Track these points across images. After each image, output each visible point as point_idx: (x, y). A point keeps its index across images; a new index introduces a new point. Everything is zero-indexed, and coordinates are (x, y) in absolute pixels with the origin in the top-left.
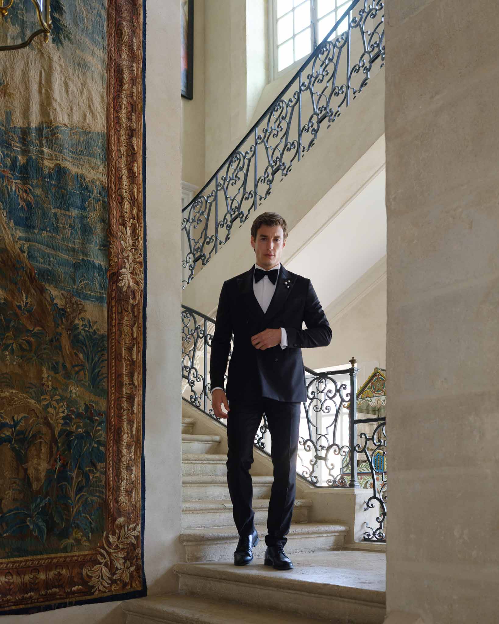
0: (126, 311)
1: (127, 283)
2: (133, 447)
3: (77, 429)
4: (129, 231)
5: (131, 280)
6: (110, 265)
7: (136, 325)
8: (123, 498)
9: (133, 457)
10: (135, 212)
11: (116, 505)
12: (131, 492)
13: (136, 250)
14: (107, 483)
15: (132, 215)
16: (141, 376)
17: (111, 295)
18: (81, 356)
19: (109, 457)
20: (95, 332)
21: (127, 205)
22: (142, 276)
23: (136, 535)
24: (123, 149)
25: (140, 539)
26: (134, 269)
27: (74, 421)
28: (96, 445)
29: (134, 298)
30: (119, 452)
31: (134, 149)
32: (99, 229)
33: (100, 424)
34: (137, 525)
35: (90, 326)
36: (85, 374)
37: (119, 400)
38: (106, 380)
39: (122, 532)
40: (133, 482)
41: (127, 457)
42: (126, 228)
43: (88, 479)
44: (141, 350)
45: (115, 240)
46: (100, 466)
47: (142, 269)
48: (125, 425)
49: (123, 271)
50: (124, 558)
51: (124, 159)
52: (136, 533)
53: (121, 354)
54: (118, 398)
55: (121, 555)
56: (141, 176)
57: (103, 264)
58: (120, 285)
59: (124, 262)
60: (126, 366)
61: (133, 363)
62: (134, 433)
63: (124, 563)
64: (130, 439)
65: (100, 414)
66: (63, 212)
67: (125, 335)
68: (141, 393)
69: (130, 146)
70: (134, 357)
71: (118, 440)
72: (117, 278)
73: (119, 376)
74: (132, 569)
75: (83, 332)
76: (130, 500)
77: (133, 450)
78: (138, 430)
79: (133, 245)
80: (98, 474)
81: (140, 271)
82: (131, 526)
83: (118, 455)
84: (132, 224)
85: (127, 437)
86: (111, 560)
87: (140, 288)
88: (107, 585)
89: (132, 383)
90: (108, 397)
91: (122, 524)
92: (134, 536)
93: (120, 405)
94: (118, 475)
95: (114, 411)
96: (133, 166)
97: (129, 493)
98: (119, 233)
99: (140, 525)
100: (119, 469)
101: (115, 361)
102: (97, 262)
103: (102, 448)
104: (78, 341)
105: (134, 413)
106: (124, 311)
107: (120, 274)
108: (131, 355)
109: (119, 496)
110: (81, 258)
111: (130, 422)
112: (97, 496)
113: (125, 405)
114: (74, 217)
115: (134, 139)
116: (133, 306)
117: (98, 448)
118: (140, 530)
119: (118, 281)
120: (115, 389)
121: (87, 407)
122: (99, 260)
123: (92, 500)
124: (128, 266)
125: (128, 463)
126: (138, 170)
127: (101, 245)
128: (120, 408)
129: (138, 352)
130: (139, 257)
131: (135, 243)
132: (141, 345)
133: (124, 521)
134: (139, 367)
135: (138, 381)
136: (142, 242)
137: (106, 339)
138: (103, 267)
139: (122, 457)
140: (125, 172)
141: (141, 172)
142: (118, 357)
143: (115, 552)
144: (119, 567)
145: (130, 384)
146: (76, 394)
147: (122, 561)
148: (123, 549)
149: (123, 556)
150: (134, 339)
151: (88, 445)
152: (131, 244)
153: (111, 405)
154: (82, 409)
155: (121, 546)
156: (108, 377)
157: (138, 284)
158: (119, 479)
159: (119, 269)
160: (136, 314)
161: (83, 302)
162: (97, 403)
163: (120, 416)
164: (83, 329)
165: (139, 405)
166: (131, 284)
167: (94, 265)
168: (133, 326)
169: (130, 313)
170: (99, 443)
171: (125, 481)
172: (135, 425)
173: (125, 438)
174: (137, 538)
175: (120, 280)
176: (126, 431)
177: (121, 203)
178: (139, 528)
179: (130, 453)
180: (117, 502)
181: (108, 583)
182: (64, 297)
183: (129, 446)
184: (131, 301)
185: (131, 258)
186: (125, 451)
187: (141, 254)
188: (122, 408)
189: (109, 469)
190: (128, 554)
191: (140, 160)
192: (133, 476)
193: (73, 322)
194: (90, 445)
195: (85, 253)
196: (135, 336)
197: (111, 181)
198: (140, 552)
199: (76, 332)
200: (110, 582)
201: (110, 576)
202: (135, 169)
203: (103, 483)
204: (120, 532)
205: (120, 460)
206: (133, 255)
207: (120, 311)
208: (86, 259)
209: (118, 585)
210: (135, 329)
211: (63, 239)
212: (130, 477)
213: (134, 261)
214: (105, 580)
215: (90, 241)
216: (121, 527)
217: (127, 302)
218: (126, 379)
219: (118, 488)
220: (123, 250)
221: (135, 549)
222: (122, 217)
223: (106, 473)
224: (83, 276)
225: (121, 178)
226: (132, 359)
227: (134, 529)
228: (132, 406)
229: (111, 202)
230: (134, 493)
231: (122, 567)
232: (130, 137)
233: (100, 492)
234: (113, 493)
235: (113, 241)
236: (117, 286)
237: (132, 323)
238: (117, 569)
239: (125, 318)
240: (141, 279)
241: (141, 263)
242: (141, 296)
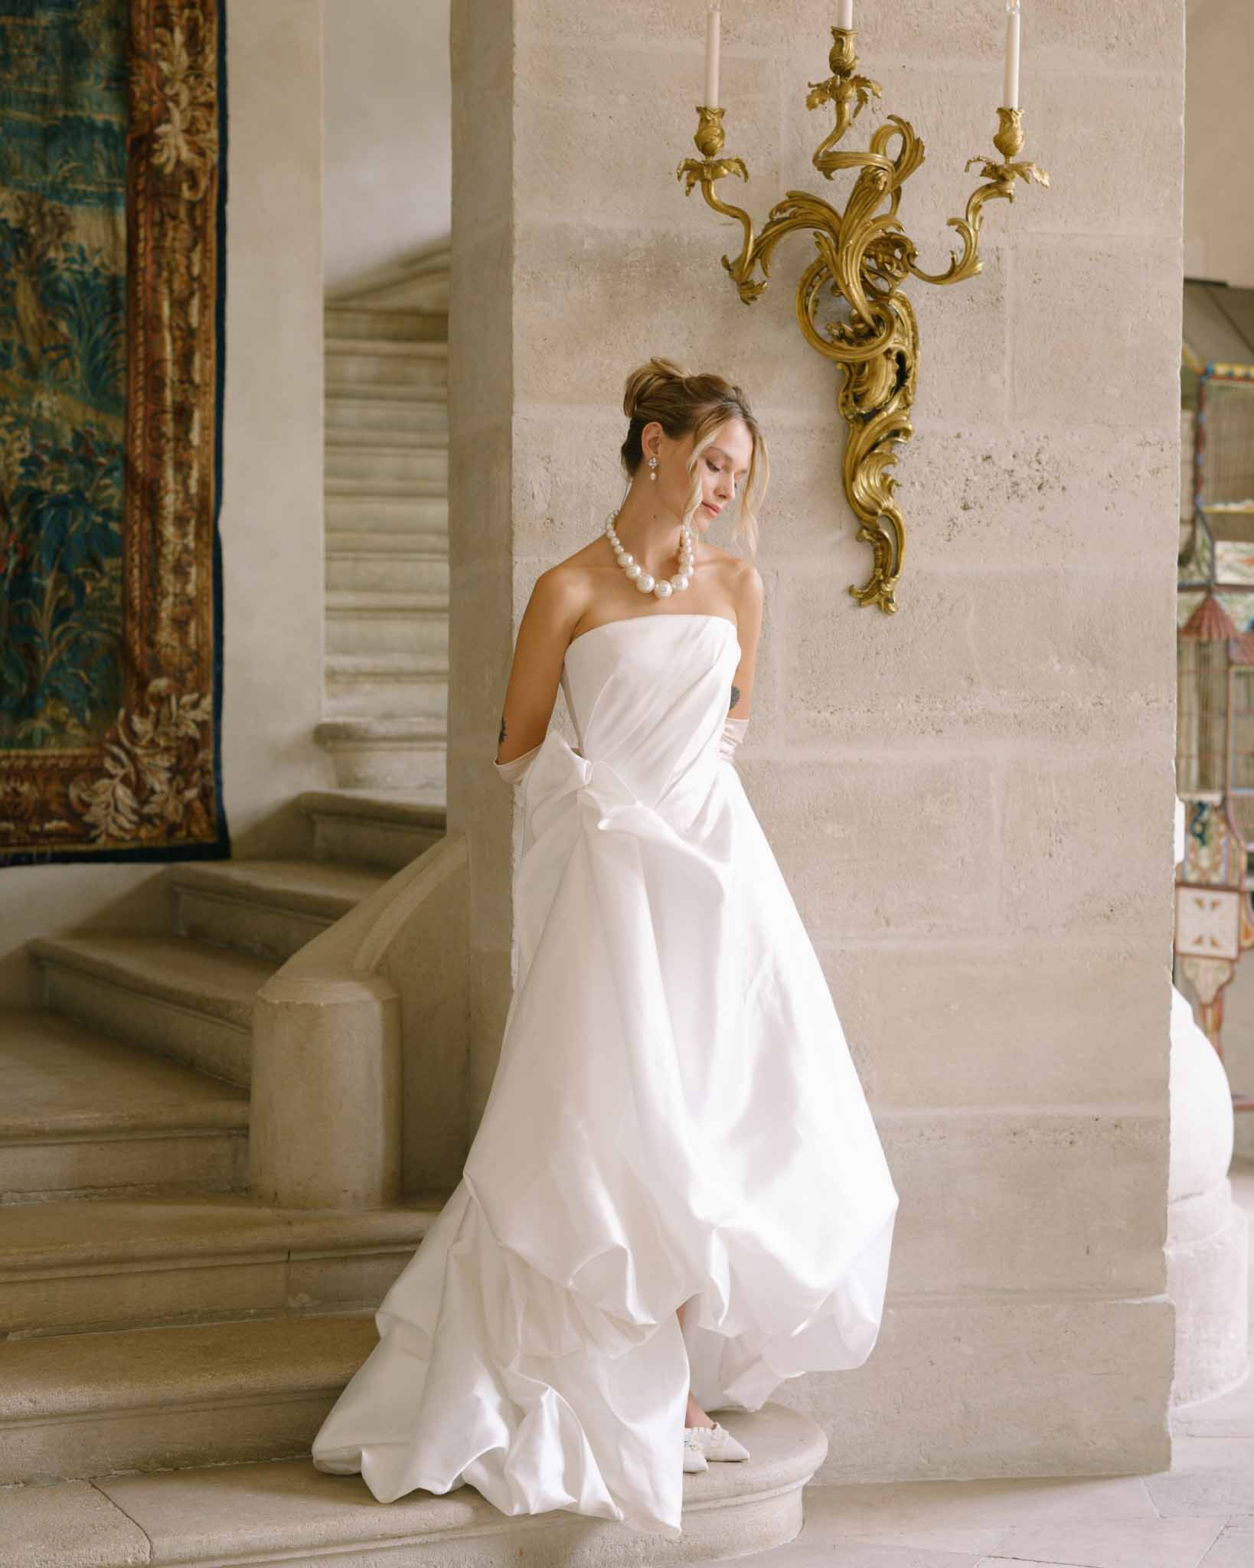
0: (174, 218)
1: (174, 153)
2: (193, 523)
3: (54, 483)
4: (179, 37)
5: (184, 148)
6: (132, 121)
7: (199, 248)
8: (166, 636)
9: (192, 545)
11: (148, 650)
12: (187, 624)
13: (197, 77)
14: (127, 605)
16: (211, 363)
17: (135, 185)
18: (63, 327)
19: (132, 546)
20: (96, 273)
22: (214, 134)
23: (199, 719)
25: (212, 730)
26: (193, 121)
27: (47, 469)
28: (99, 519)
29: (194, 186)
30: (157, 534)
32: (105, 47)
33: (109, 472)
34: (202, 696)
35: (84, 260)
36: (73, 367)
37: (154, 419)
38: (121, 375)
39: (164, 710)
40: (190, 602)
41: (176, 544)
42: (172, 31)
43: (81, 591)
44: (212, 302)
45: (143, 63)
46: (109, 564)
47: (215, 119)
48: (169, 474)
49: (163, 129)
50: (169, 769)
52: (199, 715)
53: (159, 318)
54: (156, 413)
55: (164, 761)
57: (115, 120)
58: (158, 160)
59: (167, 108)
60: (174, 340)
61: (190, 333)
62: (193, 490)
63: (170, 780)
64: (183, 503)
65: (109, 450)
66: (19, 21)
67: (171, 273)
68: (213, 401)
70: (194, 321)
71: (153, 508)
72: (149, 146)
73: (155, 364)
74: (191, 794)
75: (66, 275)
76: (183, 641)
77: (191, 529)
78: (203, 484)
79: (190, 68)
80: (105, 583)
81: (209, 124)
82: (187, 699)
83: (154, 542)
84: (189, 19)
85: (176, 499)
86: (138, 772)
87: (210, 164)
88: (127, 826)
89: (186, 378)
90: (128, 412)
91: (163, 694)
92: (194, 721)
93: (158, 428)
94: (153, 583)
95: (144, 443)
97: (180, 624)
98: (156, 46)
99: (209, 697)
100: (156, 570)
101: (145, 333)
102: (99, 119)
103: (114, 526)
104: (56, 295)
105: (191, 447)
106: (167, 219)
107: (156, 138)
108: (186, 315)
109: (155, 630)
110: (61, 113)
111: (183, 467)
112: (103, 631)
113: (169, 429)
114: (46, 28)
116: (192, 206)
117: (105, 528)
118: (210, 708)
119: (151, 153)
120: (145, 394)
121: (79, 438)
122: (104, 113)
123: (92, 640)
124: (176, 116)
125: (179, 560)
127: (109, 80)
128: (155, 434)
129: (204, 307)
130: (206, 93)
131: (195, 61)
132: (212, 292)
133: (169, 687)
134: (207, 341)
135: (203, 374)
136: (212, 57)
137: (122, 285)
138: (116, 128)
139: (163, 544)
142: (153, 324)
143: (148, 755)
144: (157, 787)
145: (181, 382)
146: (51, 409)
147: (165, 776)
148: (167, 749)
149: (167, 764)
150: (192, 279)
151: (80, 519)
152: (185, 65)
153: (134, 430)
154: (67, 440)
155: (162, 742)
156: (127, 369)
157: (202, 153)
158: (155, 594)
159: (153, 126)
160: (199, 221)
161: (67, 210)
162: (103, 429)
163: (158, 456)
164: (68, 269)
165: (204, 428)
166: (186, 154)
167: (92, 127)
168: (190, 250)
169: (182, 222)
170: (107, 514)
171: (171, 599)
172: (195, 474)
173: (170, 502)
174: (201, 725)
175: (156, 151)
176: (171, 486)
178: (207, 702)
179: (185, 535)
180: (151, 643)
181: (130, 822)
182: (23, 203)
183: (181, 521)
184: (186, 193)
185: (184, 98)
186: (169, 531)
187: (209, 85)
188: (162, 435)
189: (131, 572)
190: (179, 759)
192: (191, 589)
193: (44, 254)
194: (86, 518)
195: (69, 103)
196: (196, 273)
198: (211, 757)
199: (52, 276)
200: (135, 818)
201: (135, 805)
203: (117, 601)
204: (158, 712)
205: (158, 553)
206: (191, 89)
207: (157, 221)
208: (71, 114)
209: (154, 826)
210: (196, 257)
211: (20, 79)
212: (183, 588)
213: (194, 103)
214: (123, 814)
215: (81, 76)
216: (161, 700)
217: (176, 196)
218: (170, 371)
219: (154, 614)
220: (164, 82)
221: (197, 751)
222: (163, 7)
223: (124, 580)
224: (66, 152)
226: (189, 325)
227: (195, 705)
228: (188, 430)
230: (193, 624)
231: (165, 788)
233: (110, 621)
234: (141, 626)
235: (139, 67)
236: (149, 165)
237: (188, 243)
238: (153, 792)
239: (171, 234)
240: (211, 141)
241: (209, 106)
242: (211, 179)
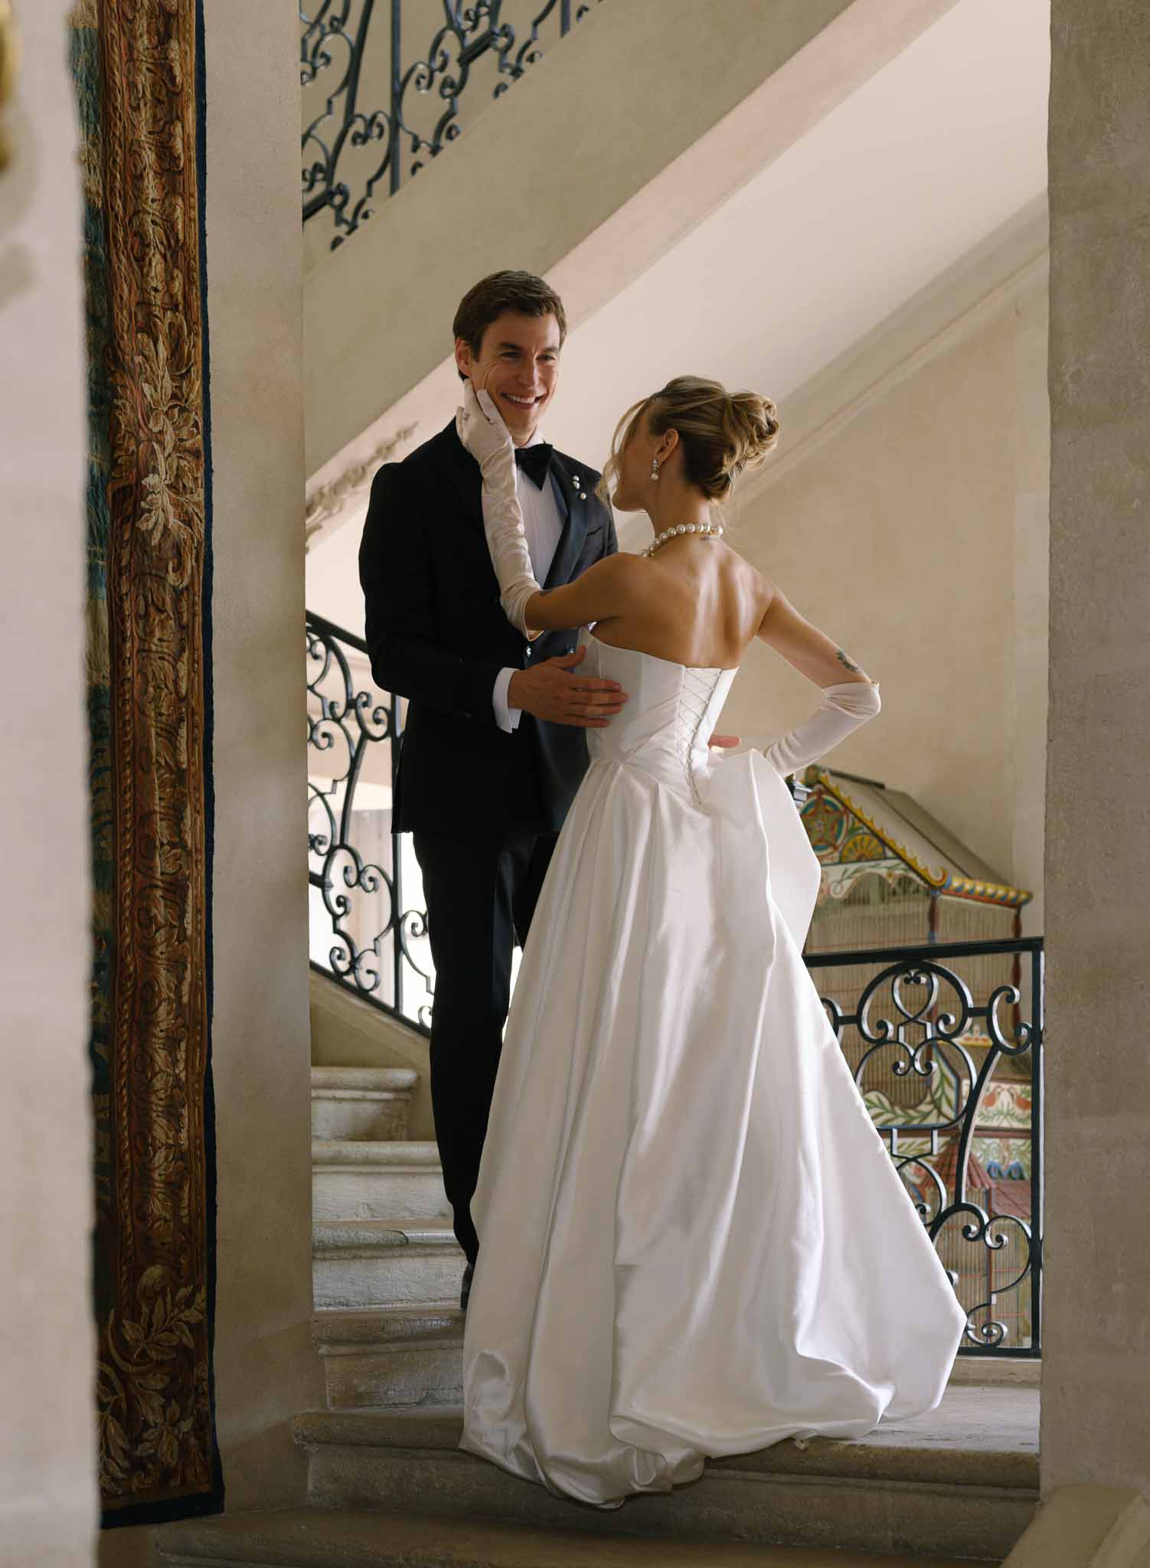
0: (160, 611)
1: (161, 521)
2: (183, 1045)
4: (163, 352)
5: (171, 509)
6: (114, 464)
7: (186, 655)
8: (157, 1206)
9: (183, 1075)
10: (177, 286)
11: (140, 1226)
12: (181, 1188)
13: (182, 410)
14: (116, 1160)
15: (172, 296)
16: (201, 819)
17: (119, 560)
19: (120, 1077)
21: (157, 265)
22: (200, 495)
23: (193, 1320)
24: (144, 79)
25: (205, 1331)
26: (179, 473)
29: (179, 567)
30: (145, 1060)
31: (173, 78)
34: (197, 1289)
37: (143, 893)
38: (108, 832)
39: (158, 1310)
40: (183, 1156)
41: (169, 1075)
42: (156, 342)
44: (199, 733)
45: (128, 381)
47: (200, 475)
48: (163, 976)
49: (151, 480)
50: (163, 1392)
51: (145, 114)
52: (193, 1315)
53: (147, 750)
54: (143, 889)
55: (156, 1382)
56: (194, 165)
57: (95, 459)
58: (144, 526)
59: (153, 452)
60: (162, 785)
61: (180, 776)
62: (185, 999)
63: (164, 1407)
64: (176, 1018)
67: (157, 687)
68: (203, 874)
69: (163, 68)
70: (183, 758)
71: (144, 1024)
72: (136, 503)
73: (144, 818)
74: (186, 1426)
76: (176, 1212)
77: (181, 1055)
78: (194, 989)
79: (174, 396)
81: (195, 479)
82: (183, 1292)
83: (143, 1071)
84: (171, 325)
85: (169, 1014)
86: (130, 1398)
87: (196, 536)
88: (120, 1475)
89: (178, 843)
90: (114, 885)
91: (158, 1287)
92: (187, 1323)
93: (148, 911)
94: (143, 1132)
95: (133, 929)
96: (171, 135)
97: (173, 1188)
98: (138, 359)
99: (203, 1289)
100: (146, 1112)
101: (134, 773)
103: (101, 1049)
105: (186, 938)
106: (152, 610)
107: (142, 493)
108: (175, 749)
109: (147, 1197)
111: (177, 965)
113: (161, 912)
115: (174, 44)
116: (178, 594)
118: (204, 1305)
119: (137, 513)
120: (134, 860)
124: (162, 466)
125: (171, 1097)
126: (186, 147)
127: (88, 401)
128: (147, 920)
129: (192, 740)
130: (192, 435)
131: (180, 388)
132: (199, 719)
133: (162, 1277)
134: (197, 789)
135: (194, 835)
136: (198, 385)
137: (106, 701)
138: (97, 472)
139: (155, 1075)
140: (149, 157)
141: (193, 153)
142: (141, 760)
143: (140, 1374)
144: (151, 1419)
145: (173, 845)
147: (158, 1401)
148: (160, 1364)
149: (160, 1386)
150: (182, 700)
152: (169, 392)
153: (123, 913)
155: (153, 1355)
156: (113, 822)
157: (189, 523)
158: (146, 1145)
159: (140, 477)
160: (185, 618)
163: (148, 947)
165: (198, 911)
166: (174, 522)
168: (177, 658)
169: (168, 617)
171: (163, 1152)
172: (188, 975)
173: (163, 1015)
174: (195, 1328)
175: (144, 511)
176: (164, 992)
177: (141, 260)
178: (201, 1298)
179: (175, 1063)
180: (143, 1216)
181: (122, 1469)
183: (172, 1044)
184: (172, 578)
185: (169, 438)
186: (160, 1057)
187: (196, 425)
188: (152, 919)
189: (120, 1114)
190: (173, 1378)
191: (191, 115)
192: (183, 1135)
196: (183, 691)
197: (112, 189)
198: (205, 1375)
200: (126, 1464)
201: (126, 1446)
202: (179, 145)
204: (152, 1311)
205: (148, 1087)
206: (177, 428)
207: (142, 612)
209: (147, 1473)
210: (183, 668)
212: (177, 1138)
213: (179, 447)
214: (113, 1459)
216: (155, 1295)
217: (161, 579)
218: (161, 829)
219: (146, 1174)
220: (149, 412)
221: (192, 1366)
222: (145, 304)
223: (112, 1127)
225: (141, 177)
226: (178, 763)
227: (189, 1302)
228: (182, 916)
229: (114, 258)
230: (186, 1188)
231: (159, 1421)
232: (163, 39)
234: (131, 1190)
235: (124, 386)
236: (135, 530)
237: (174, 647)
238: (146, 1426)
239: (158, 634)
240: (197, 504)
241: (196, 454)
242: (197, 560)
